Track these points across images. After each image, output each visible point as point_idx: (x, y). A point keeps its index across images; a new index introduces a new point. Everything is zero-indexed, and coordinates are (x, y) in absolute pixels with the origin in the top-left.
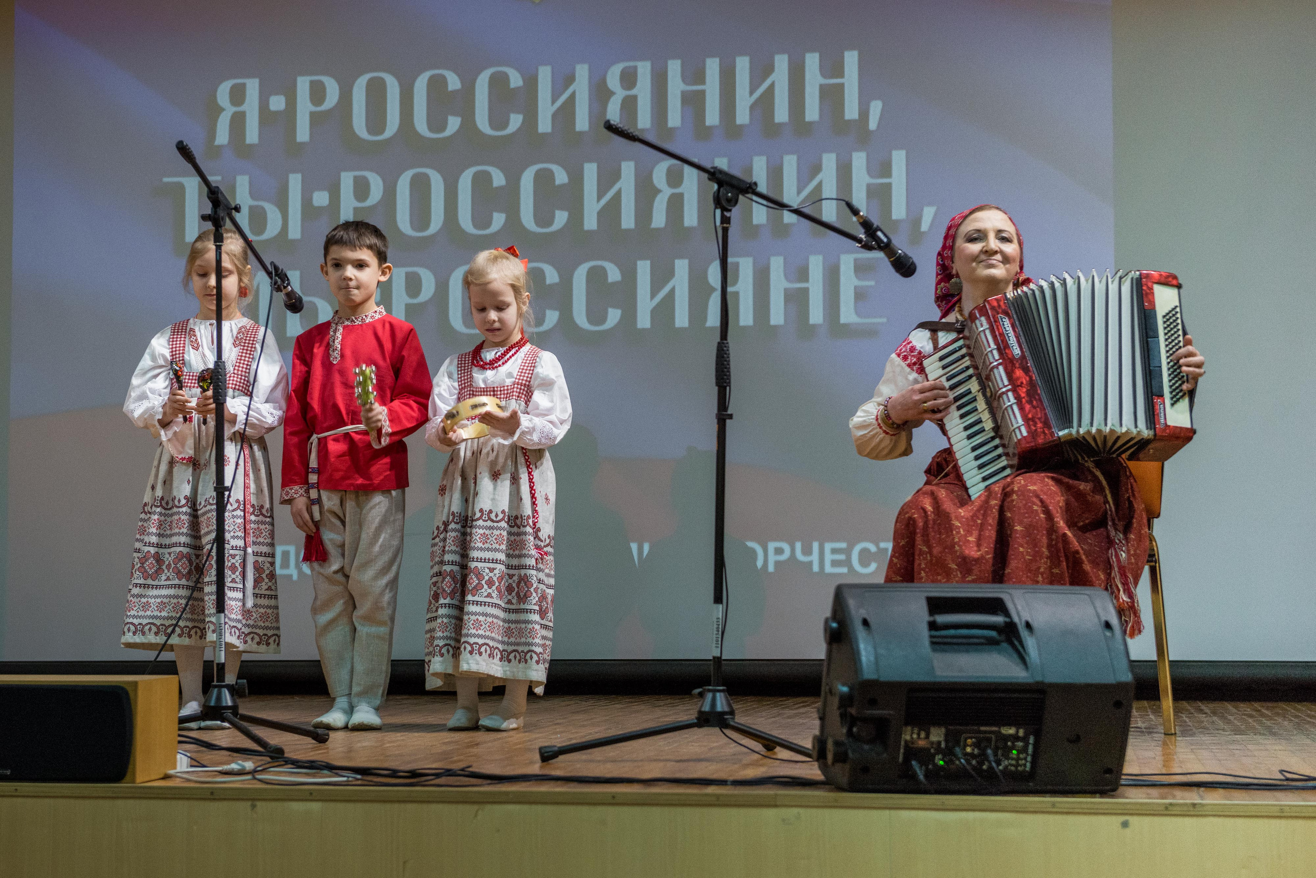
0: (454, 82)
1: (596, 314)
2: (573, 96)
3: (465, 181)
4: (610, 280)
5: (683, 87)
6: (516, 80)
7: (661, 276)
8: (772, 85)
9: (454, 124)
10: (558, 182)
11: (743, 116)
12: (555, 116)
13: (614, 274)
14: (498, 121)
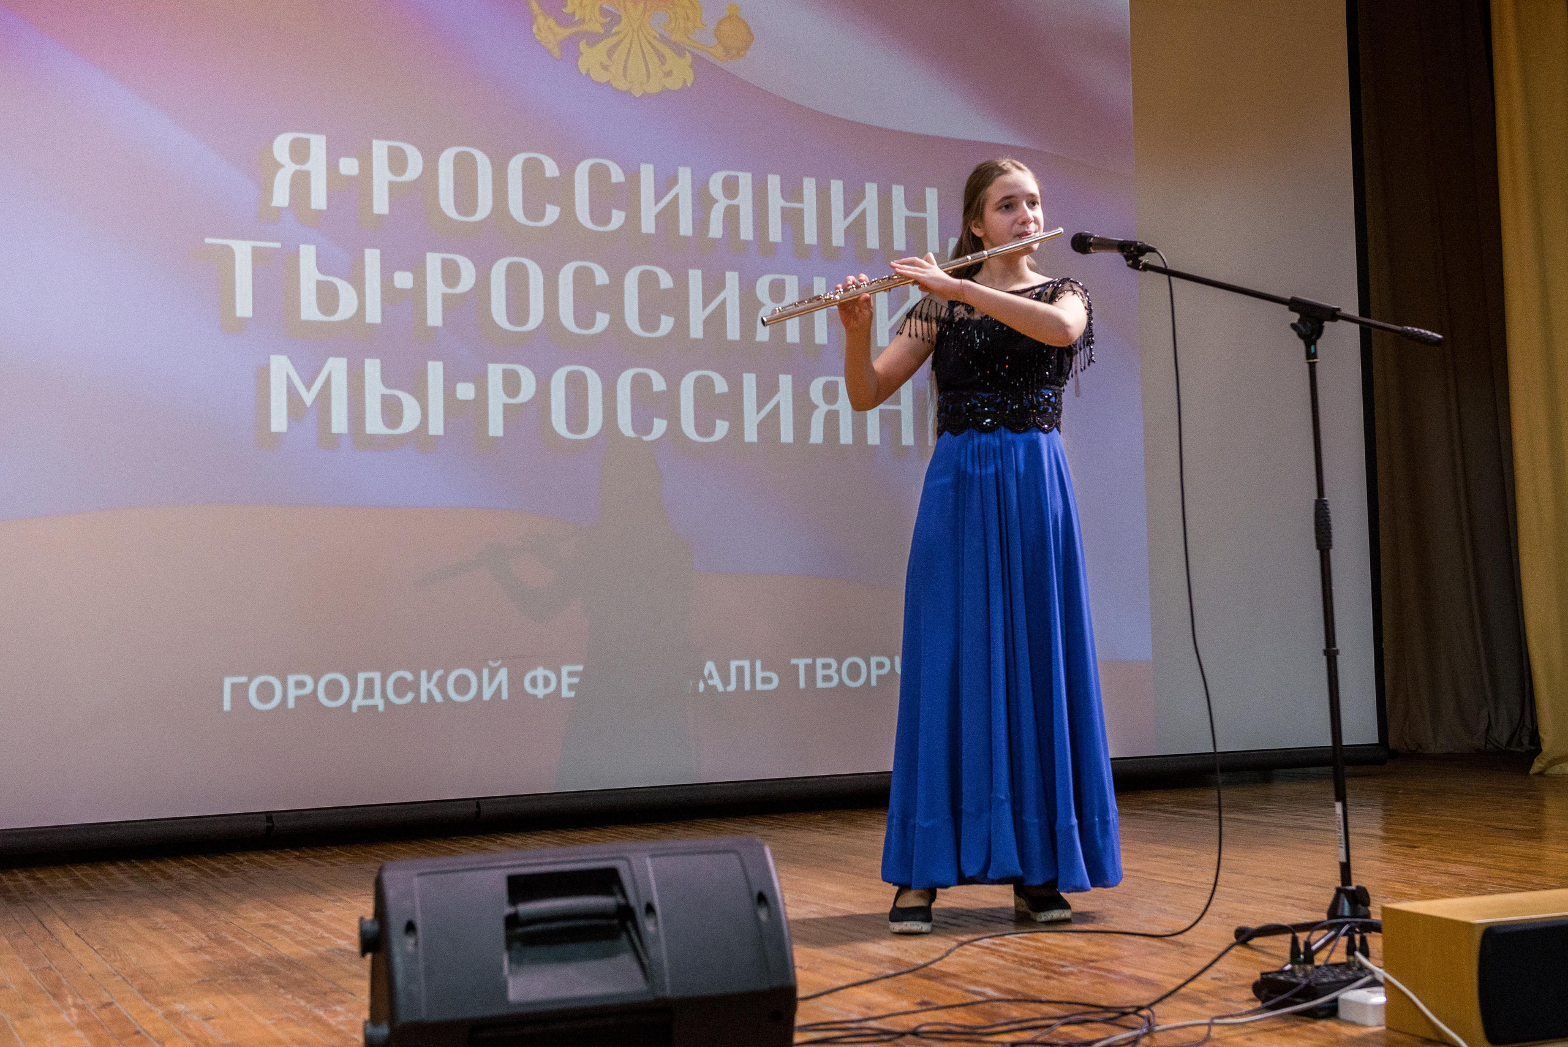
0: (551, 169)
1: (704, 426)
2: (677, 196)
3: (566, 275)
4: (717, 391)
5: (782, 203)
6: (617, 175)
7: (766, 391)
8: (864, 212)
9: (552, 213)
10: (662, 286)
11: (838, 239)
12: (657, 217)
13: (721, 385)
14: (600, 215)
